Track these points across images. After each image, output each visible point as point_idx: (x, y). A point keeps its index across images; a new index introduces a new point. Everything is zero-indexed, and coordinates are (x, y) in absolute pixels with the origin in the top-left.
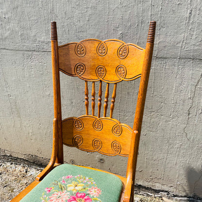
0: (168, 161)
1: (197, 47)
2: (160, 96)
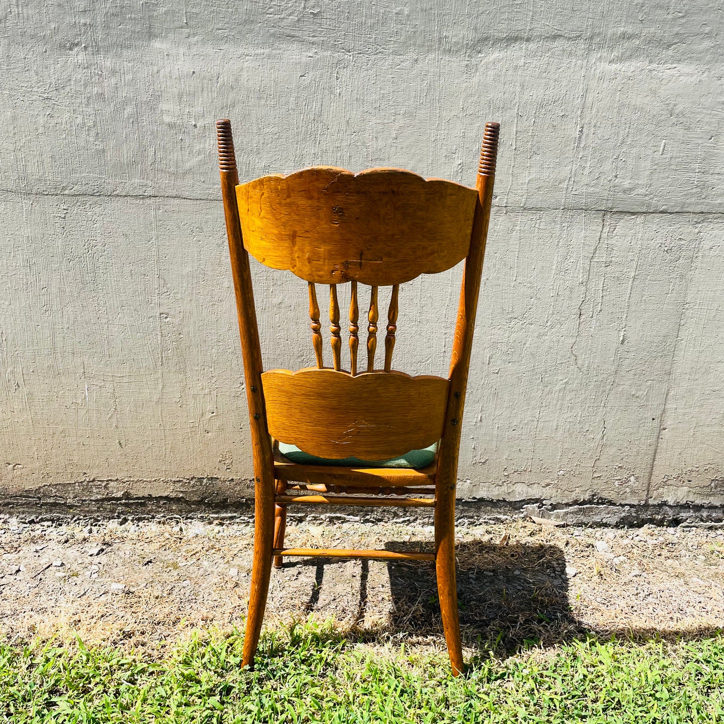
0: (541, 425)
1: (592, 189)
2: (529, 285)
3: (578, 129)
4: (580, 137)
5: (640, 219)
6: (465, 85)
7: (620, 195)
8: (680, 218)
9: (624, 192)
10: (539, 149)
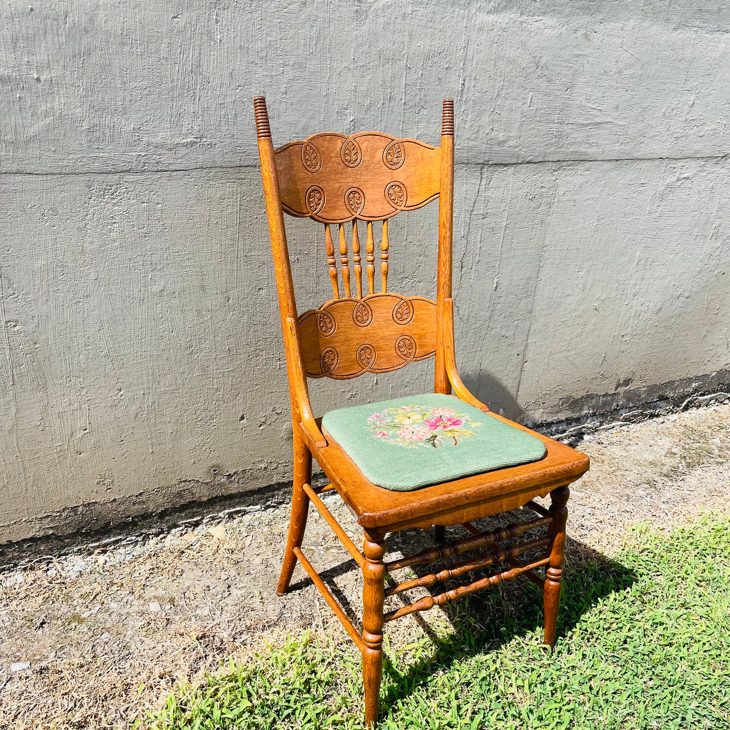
1: (472, 143)
2: (418, 243)
3: (461, 82)
4: (462, 90)
5: (511, 170)
6: (355, 33)
7: (496, 148)
8: (541, 167)
9: (499, 144)
10: (426, 103)
